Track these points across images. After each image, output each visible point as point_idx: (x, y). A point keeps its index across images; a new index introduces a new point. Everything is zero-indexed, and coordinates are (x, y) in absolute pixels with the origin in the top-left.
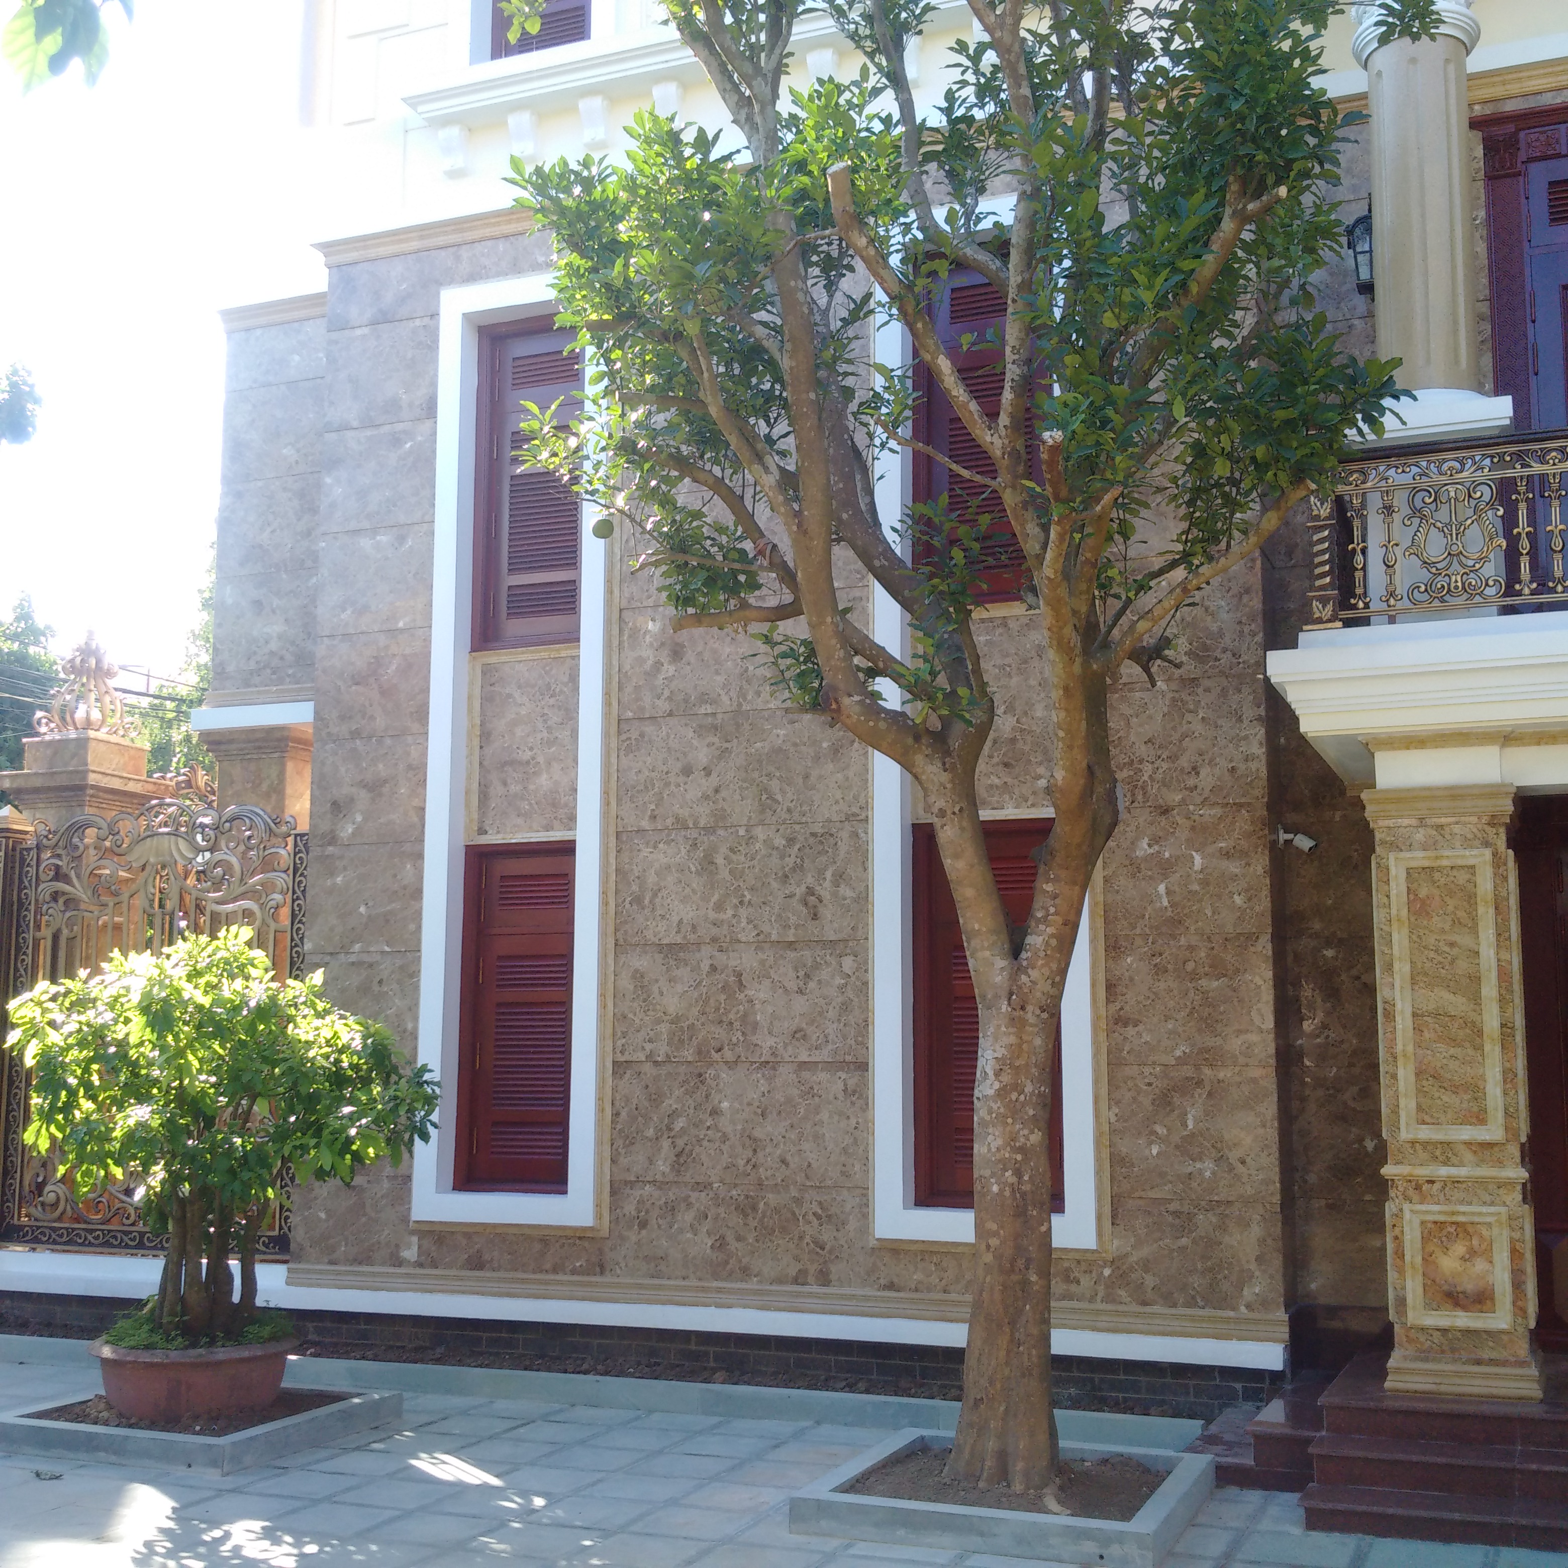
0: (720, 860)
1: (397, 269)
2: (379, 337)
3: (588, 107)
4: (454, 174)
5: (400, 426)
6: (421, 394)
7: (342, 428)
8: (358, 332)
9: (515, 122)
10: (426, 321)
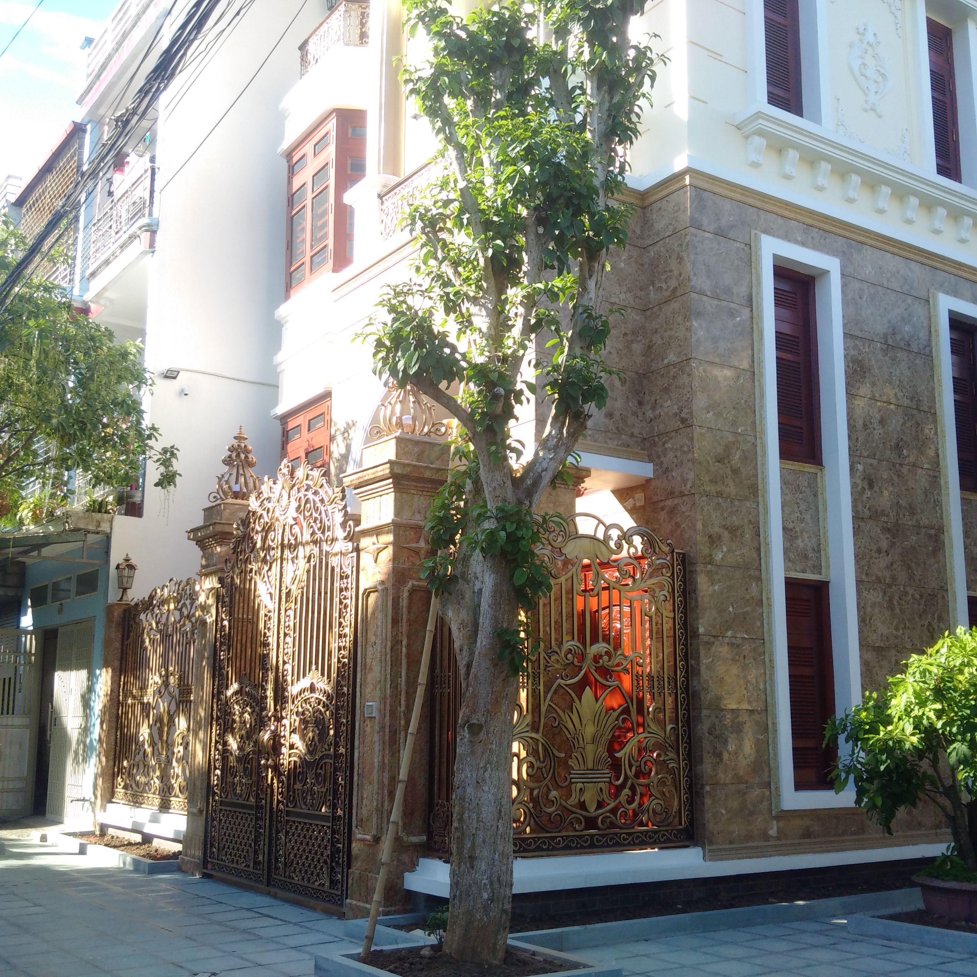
0: (895, 603)
1: (727, 206)
2: (719, 244)
3: (825, 166)
4: (755, 165)
5: (732, 305)
6: (743, 290)
7: (702, 293)
8: (707, 235)
9: (793, 154)
10: (743, 246)
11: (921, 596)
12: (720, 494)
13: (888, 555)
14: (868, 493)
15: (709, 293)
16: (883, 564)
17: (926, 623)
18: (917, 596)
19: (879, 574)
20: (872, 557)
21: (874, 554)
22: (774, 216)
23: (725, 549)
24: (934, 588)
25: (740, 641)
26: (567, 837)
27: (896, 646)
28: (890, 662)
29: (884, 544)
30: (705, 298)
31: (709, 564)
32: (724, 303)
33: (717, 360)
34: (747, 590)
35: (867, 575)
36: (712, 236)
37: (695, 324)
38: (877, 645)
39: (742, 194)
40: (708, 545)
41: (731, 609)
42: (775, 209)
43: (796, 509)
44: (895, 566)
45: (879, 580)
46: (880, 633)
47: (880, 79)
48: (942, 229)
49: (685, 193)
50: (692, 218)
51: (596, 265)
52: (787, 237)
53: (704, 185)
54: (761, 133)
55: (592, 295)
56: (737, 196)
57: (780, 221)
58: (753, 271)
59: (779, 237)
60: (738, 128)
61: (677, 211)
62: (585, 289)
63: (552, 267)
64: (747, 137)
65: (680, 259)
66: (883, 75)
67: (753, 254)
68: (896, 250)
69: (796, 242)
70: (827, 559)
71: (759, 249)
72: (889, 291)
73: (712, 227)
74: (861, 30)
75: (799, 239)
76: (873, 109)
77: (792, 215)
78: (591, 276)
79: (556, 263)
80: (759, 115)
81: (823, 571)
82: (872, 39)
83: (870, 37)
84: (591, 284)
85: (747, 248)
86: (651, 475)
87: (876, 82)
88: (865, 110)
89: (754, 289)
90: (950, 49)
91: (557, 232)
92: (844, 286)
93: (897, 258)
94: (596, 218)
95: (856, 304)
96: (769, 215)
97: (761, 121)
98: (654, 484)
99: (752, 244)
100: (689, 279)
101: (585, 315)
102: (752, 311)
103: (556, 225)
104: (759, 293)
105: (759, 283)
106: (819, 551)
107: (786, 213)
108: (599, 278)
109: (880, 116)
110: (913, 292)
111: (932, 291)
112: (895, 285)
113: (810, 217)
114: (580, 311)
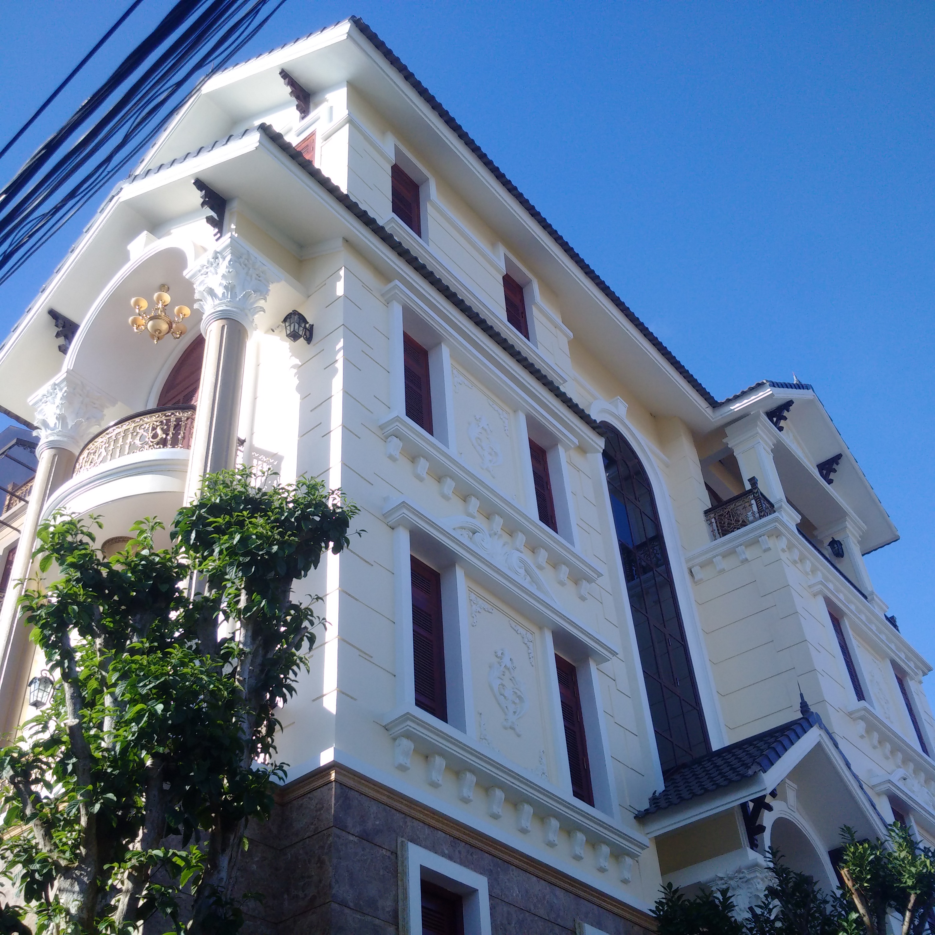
1: (374, 808)
2: (364, 849)
3: (470, 778)
4: (402, 768)
5: (377, 922)
6: (388, 904)
7: (343, 904)
8: (351, 838)
9: (439, 762)
10: (388, 854)
15: (351, 905)
22: (421, 824)
30: (347, 911)
32: (369, 919)
36: (356, 839)
39: (388, 797)
42: (421, 816)
47: (517, 701)
48: (583, 855)
49: (330, 789)
50: (336, 817)
51: (232, 838)
52: (434, 848)
53: (350, 783)
54: (408, 735)
55: (224, 875)
56: (384, 799)
57: (427, 830)
58: (399, 883)
59: (426, 847)
60: (386, 728)
61: (320, 809)
62: (215, 867)
63: (176, 832)
64: (394, 739)
65: (321, 862)
66: (519, 697)
67: (399, 863)
68: (541, 874)
69: (443, 855)
71: (405, 859)
72: (536, 918)
73: (358, 829)
74: (499, 654)
75: (446, 852)
76: (512, 728)
77: (439, 825)
78: (223, 851)
79: (181, 827)
80: (407, 717)
82: (509, 664)
83: (506, 661)
84: (224, 862)
85: (393, 857)
87: (514, 703)
88: (505, 728)
89: (400, 903)
90: (575, 683)
91: (187, 788)
92: (492, 908)
93: (542, 882)
94: (238, 778)
95: (505, 930)
96: (416, 823)
97: (409, 723)
99: (399, 853)
100: (330, 887)
101: (212, 900)
102: (397, 929)
103: (187, 780)
104: (406, 908)
105: (406, 897)
107: (433, 822)
108: (234, 855)
109: (519, 736)
110: (559, 921)
111: (578, 921)
112: (542, 912)
113: (458, 830)
114: (206, 893)
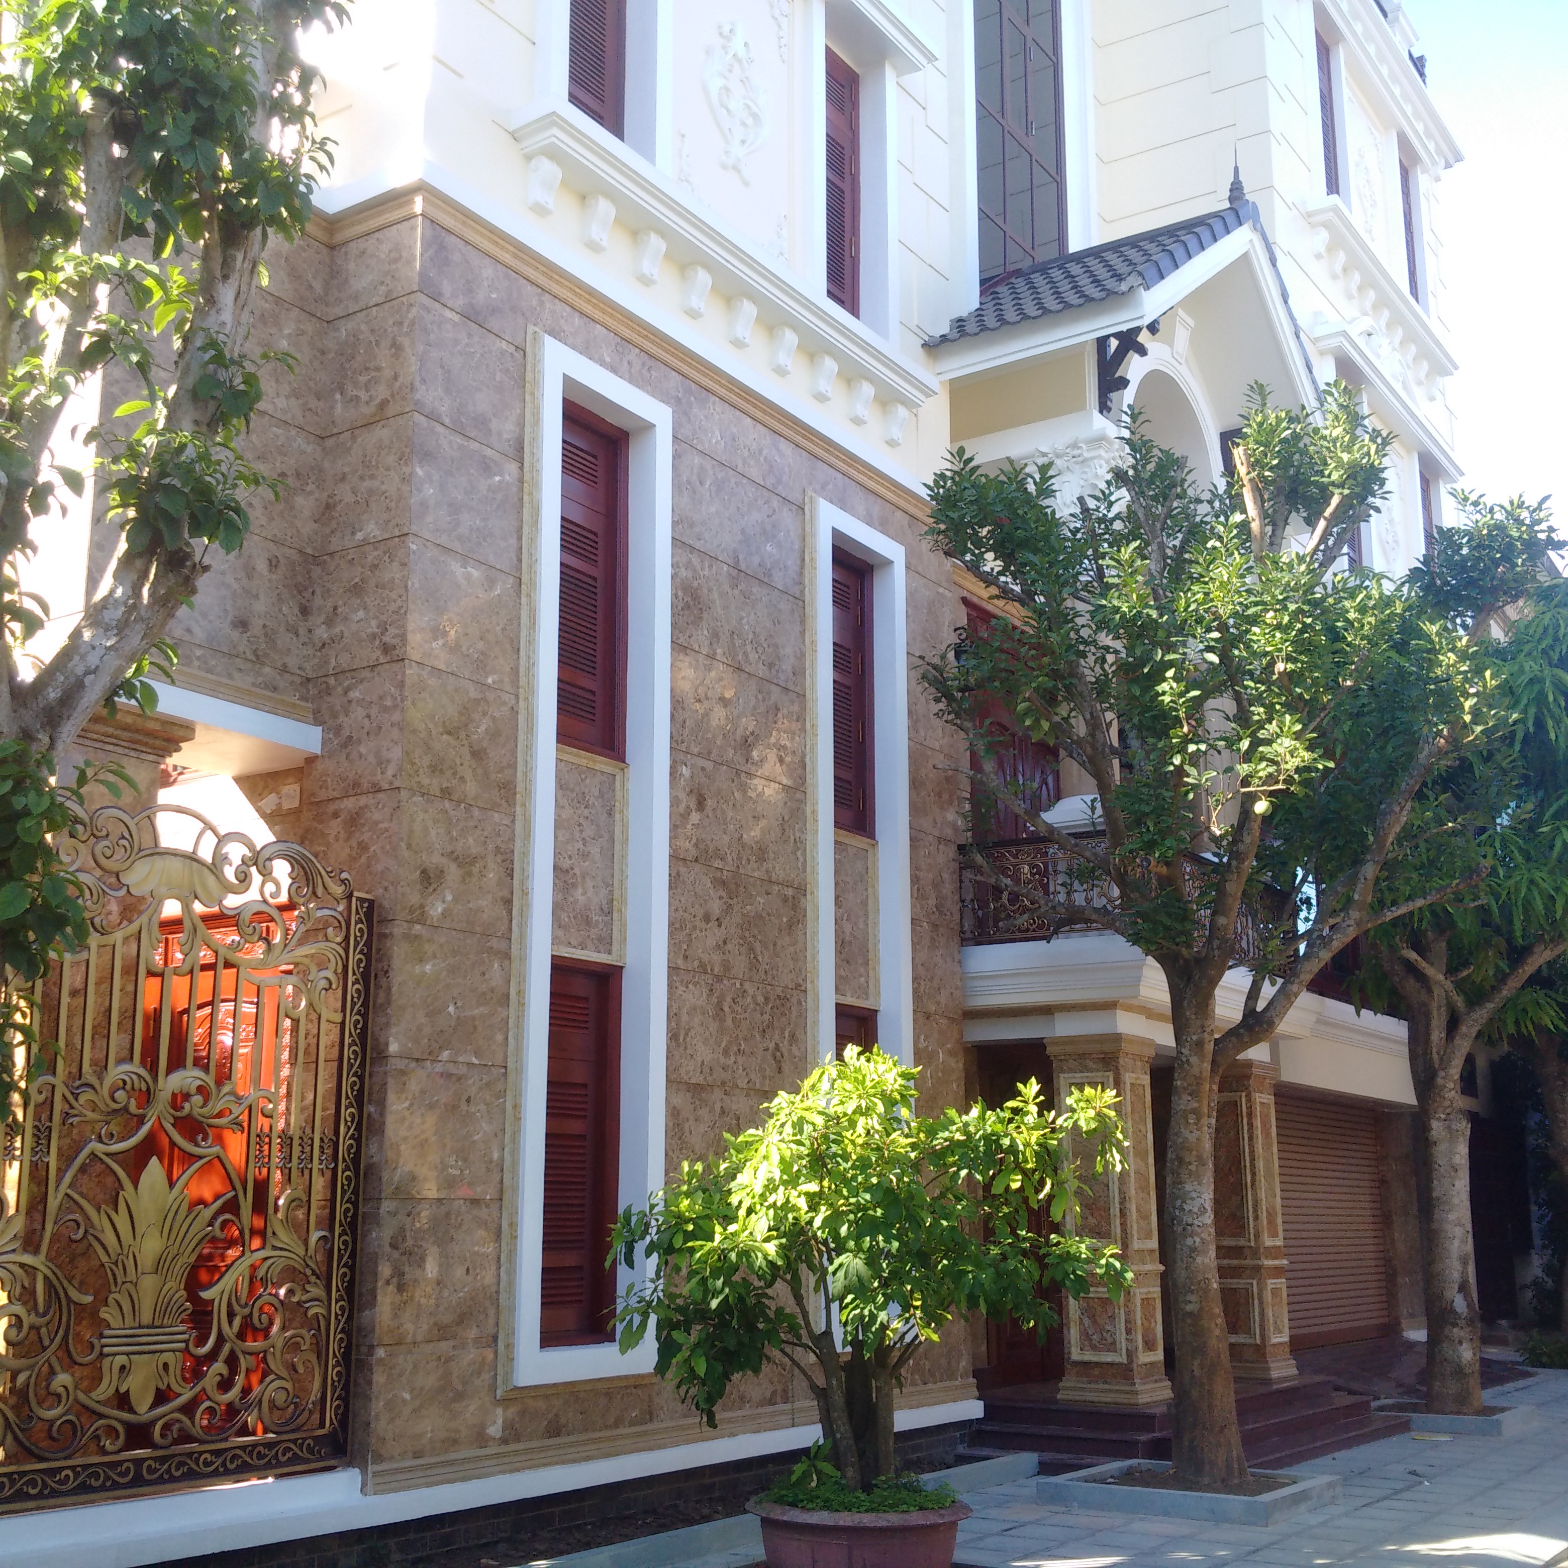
0: (726, 1009)
1: (488, 271)
2: (470, 336)
3: (656, 244)
4: (540, 210)
5: (489, 452)
6: (509, 428)
7: (434, 417)
8: (449, 314)
9: (604, 208)
10: (511, 349)
11: (767, 999)
12: (446, 793)
13: (720, 926)
14: (695, 817)
15: (447, 421)
16: (711, 942)
17: (772, 1046)
18: (761, 999)
19: (705, 958)
20: (695, 928)
21: (698, 923)
22: (568, 309)
23: (449, 898)
24: (786, 987)
25: (463, 1070)
26: (85, 1467)
27: (723, 1083)
28: (712, 1110)
29: (716, 907)
30: (439, 429)
31: (418, 922)
32: (475, 446)
33: (457, 546)
34: (484, 974)
35: (686, 957)
36: (456, 318)
37: (419, 471)
38: (693, 1081)
39: (516, 256)
40: (418, 886)
41: (451, 1009)
43: (577, 834)
44: (729, 946)
45: (703, 968)
46: (699, 1059)
47: (750, 121)
48: (829, 394)
49: (414, 228)
50: (423, 275)
51: (240, 257)
52: (587, 350)
53: (448, 221)
54: (554, 154)
55: (227, 316)
56: (507, 258)
57: (577, 320)
58: (528, 397)
59: (574, 348)
60: (515, 136)
61: (396, 261)
62: (211, 301)
63: (141, 231)
64: (528, 158)
65: (397, 348)
66: (755, 116)
67: (529, 368)
68: (759, 414)
69: (602, 363)
70: (623, 925)
71: (538, 360)
72: (745, 481)
73: (460, 302)
74: (726, 29)
75: (608, 359)
76: (736, 168)
77: (598, 315)
78: (226, 277)
79: (150, 225)
80: (552, 119)
81: (615, 947)
82: (741, 53)
83: (738, 45)
84: (226, 294)
85: (518, 355)
86: (315, 748)
87: (744, 124)
88: (724, 167)
89: (527, 430)
90: (855, 104)
91: (157, 156)
92: (676, 456)
93: (760, 427)
94: (246, 155)
95: (694, 492)
96: (559, 306)
97: (555, 131)
98: (320, 766)
99: (528, 350)
100: (412, 388)
101: (207, 356)
102: (521, 468)
103: (154, 140)
104: (537, 439)
105: (537, 421)
106: (610, 913)
107: (588, 309)
108: (244, 288)
109: (746, 184)
110: (780, 489)
111: (809, 493)
112: (754, 473)
113: (628, 326)
114: (198, 343)
